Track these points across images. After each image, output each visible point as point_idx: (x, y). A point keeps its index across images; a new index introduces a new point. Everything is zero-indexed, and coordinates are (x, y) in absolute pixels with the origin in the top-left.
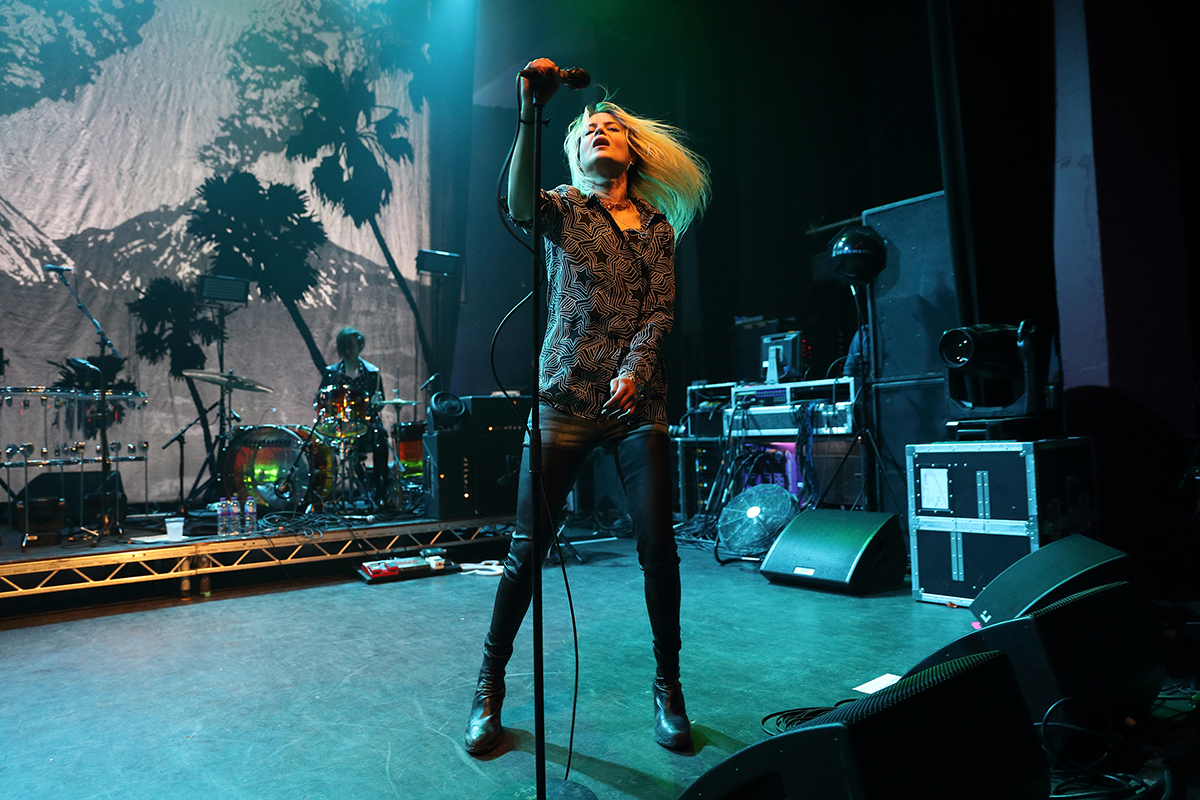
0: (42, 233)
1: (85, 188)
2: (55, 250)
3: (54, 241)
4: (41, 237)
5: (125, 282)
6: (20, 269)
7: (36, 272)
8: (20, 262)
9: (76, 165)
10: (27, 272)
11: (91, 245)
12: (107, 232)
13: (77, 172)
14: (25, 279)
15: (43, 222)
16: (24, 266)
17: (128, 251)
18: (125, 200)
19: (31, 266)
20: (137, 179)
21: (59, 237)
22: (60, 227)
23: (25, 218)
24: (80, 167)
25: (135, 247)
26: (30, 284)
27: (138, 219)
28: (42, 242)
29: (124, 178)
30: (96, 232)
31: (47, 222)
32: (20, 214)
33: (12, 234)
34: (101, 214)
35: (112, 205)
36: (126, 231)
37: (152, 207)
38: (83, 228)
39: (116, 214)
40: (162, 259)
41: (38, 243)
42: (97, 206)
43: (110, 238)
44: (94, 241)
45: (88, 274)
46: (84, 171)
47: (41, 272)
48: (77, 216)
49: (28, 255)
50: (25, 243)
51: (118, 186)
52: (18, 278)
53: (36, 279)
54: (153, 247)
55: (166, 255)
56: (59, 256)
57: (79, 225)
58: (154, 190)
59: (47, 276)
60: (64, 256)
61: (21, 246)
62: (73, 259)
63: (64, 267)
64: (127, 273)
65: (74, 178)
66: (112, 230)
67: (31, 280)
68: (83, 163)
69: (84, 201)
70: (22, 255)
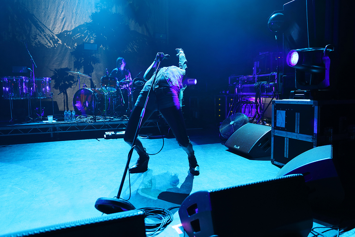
0: (52, 33)
1: (63, 18)
2: (56, 37)
3: (56, 35)
4: (52, 34)
5: (75, 46)
6: (47, 43)
7: (51, 44)
8: (47, 41)
9: (61, 12)
10: (49, 44)
11: (66, 35)
12: (70, 32)
13: (61, 14)
14: (48, 46)
15: (52, 29)
16: (48, 43)
17: (76, 37)
18: (75, 22)
19: (50, 43)
20: (78, 15)
21: (57, 33)
22: (57, 31)
23: (48, 29)
24: (62, 12)
25: (78, 35)
26: (50, 48)
27: (79, 27)
28: (52, 35)
29: (74, 15)
30: (66, 31)
31: (54, 29)
32: (46, 27)
33: (45, 33)
34: (68, 26)
35: (71, 23)
36: (75, 31)
37: (82, 23)
38: (63, 30)
39: (72, 26)
40: (85, 39)
41: (51, 35)
42: (67, 24)
43: (71, 33)
44: (66, 34)
45: (65, 44)
46: (63, 13)
48: (62, 27)
49: (49, 39)
50: (48, 36)
51: (72, 17)
52: (47, 46)
53: (51, 46)
54: (83, 35)
55: (87, 38)
56: (57, 39)
57: (62, 30)
58: (83, 18)
59: (54, 45)
60: (59, 39)
61: (47, 37)
62: (61, 40)
63: (59, 42)
64: (76, 44)
65: (60, 16)
66: (71, 31)
67: (50, 47)
69: (63, 23)
70: (48, 39)
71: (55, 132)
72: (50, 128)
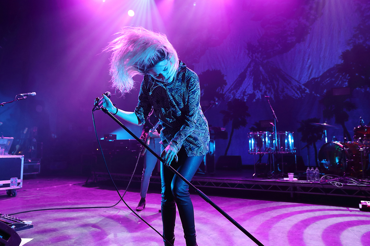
0: (299, 83)
1: (310, 66)
2: (303, 87)
3: (303, 85)
5: (325, 93)
7: (298, 95)
8: (294, 92)
11: (313, 83)
12: (317, 78)
13: (307, 62)
14: (296, 97)
15: (299, 80)
16: (295, 94)
17: (325, 82)
18: (323, 67)
19: (297, 93)
20: (325, 59)
21: (303, 83)
22: (305, 79)
23: (295, 79)
24: (308, 60)
25: (328, 81)
27: (328, 71)
28: (299, 85)
29: (322, 59)
30: (314, 79)
33: (292, 85)
34: (316, 73)
35: (319, 69)
36: (324, 76)
37: (332, 66)
38: (311, 78)
39: (320, 72)
40: (337, 83)
42: (314, 71)
43: (319, 80)
45: (313, 92)
46: (309, 61)
47: (300, 94)
48: (308, 75)
51: (320, 63)
52: (294, 97)
53: (299, 97)
54: (333, 79)
55: (338, 81)
56: (304, 89)
57: (309, 78)
59: (302, 95)
60: (306, 88)
61: (294, 88)
62: (308, 89)
63: (306, 92)
64: (325, 90)
65: (306, 64)
66: (319, 77)
68: (308, 59)
69: (310, 70)
70: (295, 90)
71: (296, 192)
72: (290, 186)
